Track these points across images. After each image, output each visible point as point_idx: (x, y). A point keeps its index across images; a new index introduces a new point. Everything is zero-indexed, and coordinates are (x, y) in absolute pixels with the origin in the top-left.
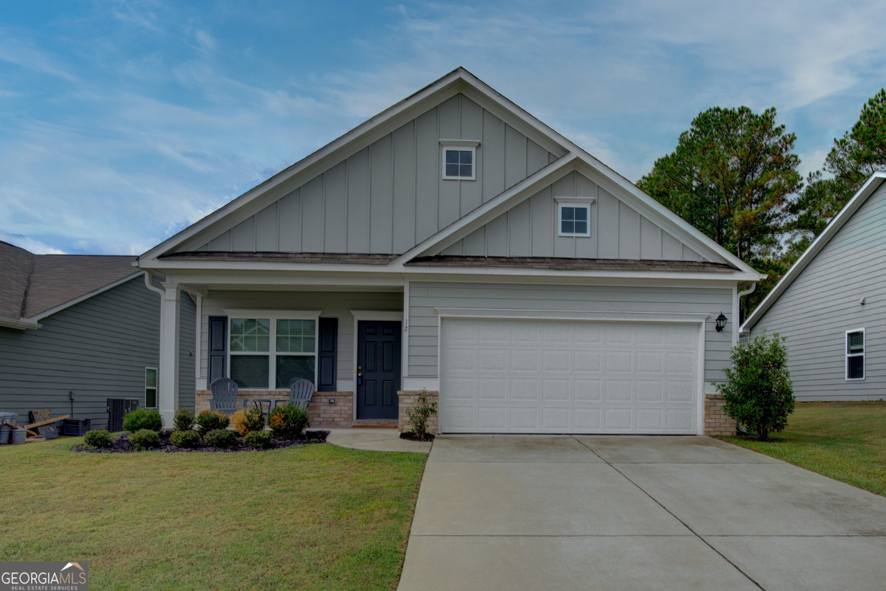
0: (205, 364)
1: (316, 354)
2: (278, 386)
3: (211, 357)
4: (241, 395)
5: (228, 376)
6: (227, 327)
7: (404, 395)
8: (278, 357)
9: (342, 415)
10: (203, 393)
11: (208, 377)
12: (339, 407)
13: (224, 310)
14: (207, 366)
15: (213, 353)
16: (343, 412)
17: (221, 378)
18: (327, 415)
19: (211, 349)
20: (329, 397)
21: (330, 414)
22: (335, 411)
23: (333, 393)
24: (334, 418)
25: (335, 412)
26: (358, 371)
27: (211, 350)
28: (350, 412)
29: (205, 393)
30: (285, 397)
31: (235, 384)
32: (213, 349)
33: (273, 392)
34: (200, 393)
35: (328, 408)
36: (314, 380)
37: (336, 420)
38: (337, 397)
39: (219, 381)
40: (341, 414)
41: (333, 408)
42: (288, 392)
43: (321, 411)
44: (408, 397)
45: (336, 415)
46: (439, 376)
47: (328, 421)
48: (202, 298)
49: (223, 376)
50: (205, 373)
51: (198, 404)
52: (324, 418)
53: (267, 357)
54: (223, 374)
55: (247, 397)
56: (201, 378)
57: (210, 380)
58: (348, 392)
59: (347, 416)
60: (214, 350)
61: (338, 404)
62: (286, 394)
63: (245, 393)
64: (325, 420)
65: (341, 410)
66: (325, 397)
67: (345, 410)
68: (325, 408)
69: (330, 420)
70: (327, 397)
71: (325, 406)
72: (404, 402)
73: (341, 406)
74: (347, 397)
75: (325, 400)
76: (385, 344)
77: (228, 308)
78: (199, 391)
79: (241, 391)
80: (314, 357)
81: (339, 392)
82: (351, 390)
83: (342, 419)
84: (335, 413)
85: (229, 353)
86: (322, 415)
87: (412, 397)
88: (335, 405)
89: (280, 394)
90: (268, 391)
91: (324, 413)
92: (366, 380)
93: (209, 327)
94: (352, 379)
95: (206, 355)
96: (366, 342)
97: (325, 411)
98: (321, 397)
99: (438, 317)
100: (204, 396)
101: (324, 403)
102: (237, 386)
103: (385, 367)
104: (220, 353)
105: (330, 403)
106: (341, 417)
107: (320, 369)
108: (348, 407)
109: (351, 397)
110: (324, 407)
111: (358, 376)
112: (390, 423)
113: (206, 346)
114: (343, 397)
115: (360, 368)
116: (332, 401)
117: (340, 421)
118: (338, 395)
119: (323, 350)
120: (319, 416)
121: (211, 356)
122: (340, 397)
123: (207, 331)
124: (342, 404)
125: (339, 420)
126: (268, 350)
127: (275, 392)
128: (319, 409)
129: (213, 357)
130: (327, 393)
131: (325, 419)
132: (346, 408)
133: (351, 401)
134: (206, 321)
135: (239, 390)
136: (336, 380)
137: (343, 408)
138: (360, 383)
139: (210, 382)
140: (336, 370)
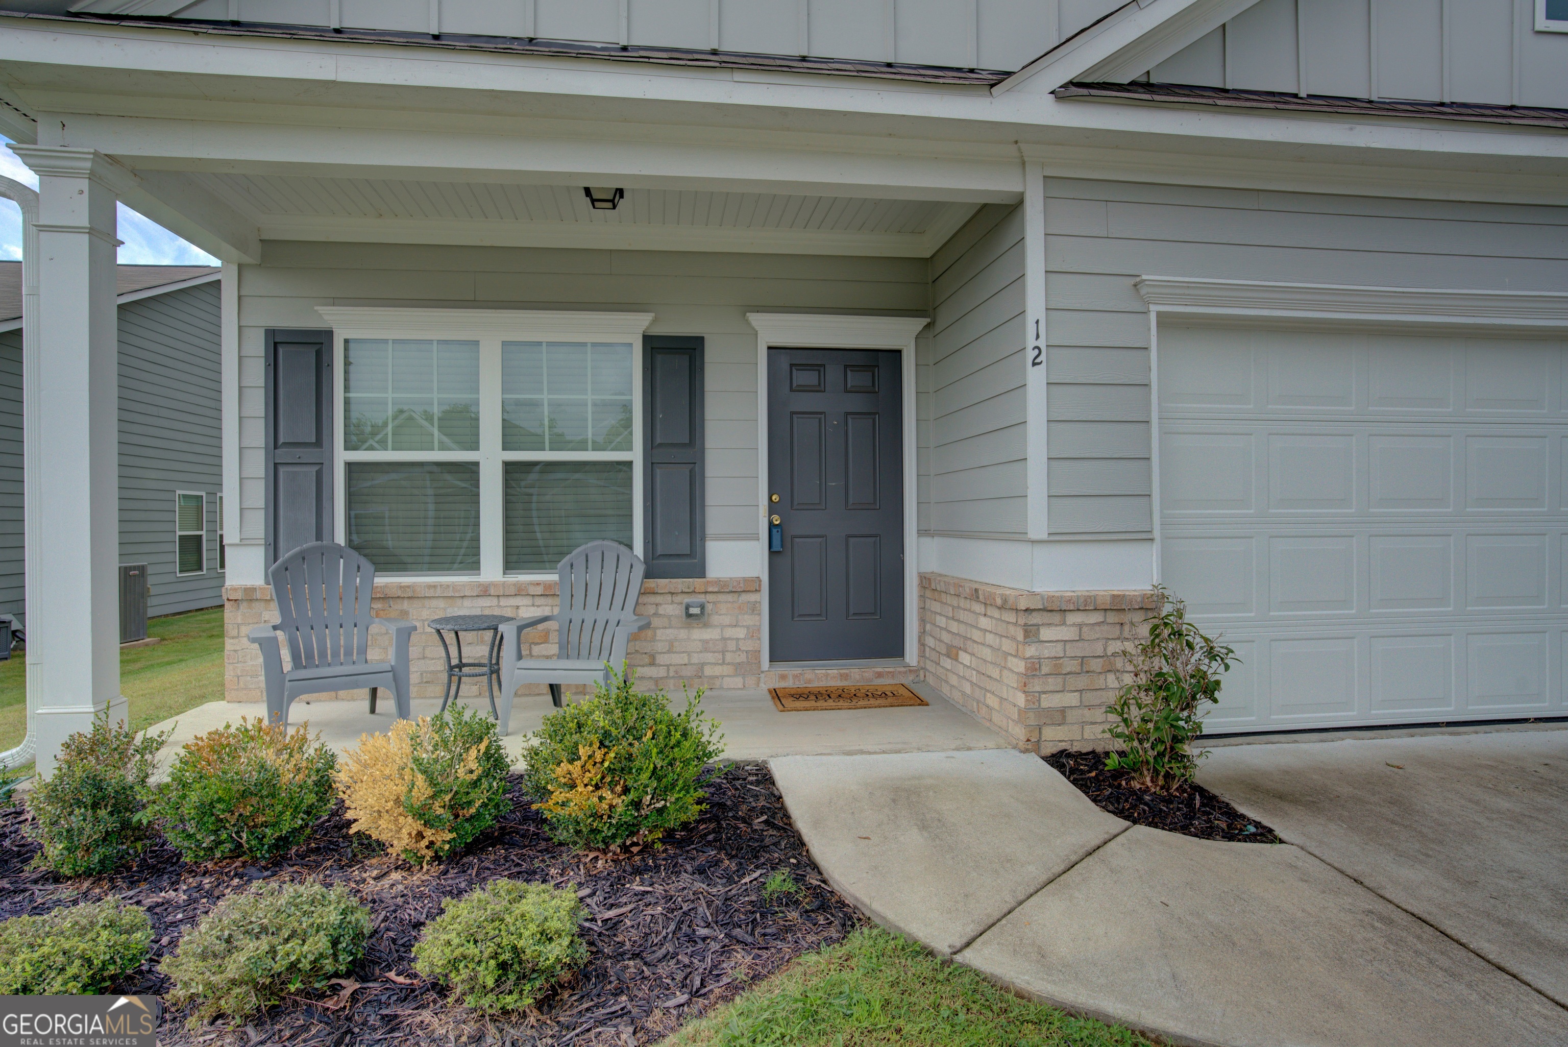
0: (258, 494)
1: (636, 455)
2: (511, 563)
3: (275, 469)
4: (385, 598)
5: (340, 538)
6: (331, 365)
7: (1045, 610)
8: (510, 468)
9: (729, 657)
10: (249, 596)
11: (266, 539)
12: (719, 630)
13: (322, 309)
14: (261, 503)
15: (283, 455)
16: (732, 646)
17: (313, 543)
18: (676, 659)
19: (275, 442)
20: (687, 599)
21: (689, 654)
22: (706, 642)
23: (697, 583)
24: (702, 665)
25: (706, 647)
26: (773, 508)
27: (276, 447)
28: (749, 646)
29: (258, 595)
30: (539, 601)
31: (364, 562)
32: (281, 440)
33: (494, 585)
34: (239, 595)
35: (683, 634)
36: (631, 538)
37: (708, 671)
38: (710, 598)
39: (302, 557)
40: (723, 652)
41: (699, 634)
42: (548, 586)
43: (660, 646)
44: (1057, 618)
45: (709, 657)
46: (1157, 534)
47: (682, 677)
48: (240, 267)
49: (319, 537)
50: (258, 525)
51: (235, 633)
52: (668, 666)
53: (471, 470)
54: (321, 529)
55: (406, 605)
56: (244, 543)
57: (273, 548)
58: (746, 580)
59: (742, 658)
60: (286, 444)
61: (715, 619)
62: (539, 590)
63: (400, 594)
64: (672, 674)
65: (724, 639)
66: (669, 597)
67: (738, 639)
68: (670, 633)
69: (688, 672)
70: (678, 599)
71: (670, 627)
72: (1042, 638)
73: (723, 627)
74: (745, 597)
75: (672, 609)
76: (850, 421)
77: (335, 301)
78: (235, 589)
79: (386, 586)
80: (630, 464)
81: (718, 582)
82: (755, 574)
83: (726, 670)
84: (706, 650)
85: (342, 456)
86: (661, 659)
87: (1072, 618)
88: (706, 625)
89: (520, 591)
90: (480, 585)
91: (670, 651)
92: (793, 537)
93: (267, 366)
94: (756, 537)
95: (258, 465)
96: (792, 413)
97: (671, 643)
98: (658, 599)
99: (1146, 313)
100: (255, 605)
101: (669, 617)
102: (371, 568)
103: (851, 492)
104: (308, 454)
105: (689, 616)
106: (723, 663)
107: (649, 503)
108: (748, 627)
109: (753, 597)
110: (668, 631)
111: (771, 526)
112: (880, 675)
113: (258, 434)
114: (730, 597)
115: (775, 498)
116: (695, 611)
117: (723, 677)
118: (716, 590)
119: (658, 440)
120: (652, 664)
121: (276, 465)
122: (721, 597)
123: (261, 382)
124: (727, 620)
125: (717, 671)
126: (474, 445)
127: (504, 584)
128: (653, 639)
129: (282, 470)
130: (679, 584)
131: (672, 669)
132: (741, 633)
133: (754, 609)
134: (257, 346)
135: (381, 580)
136: (703, 539)
137: (730, 633)
138: (777, 547)
139: (276, 559)
140: (703, 506)
